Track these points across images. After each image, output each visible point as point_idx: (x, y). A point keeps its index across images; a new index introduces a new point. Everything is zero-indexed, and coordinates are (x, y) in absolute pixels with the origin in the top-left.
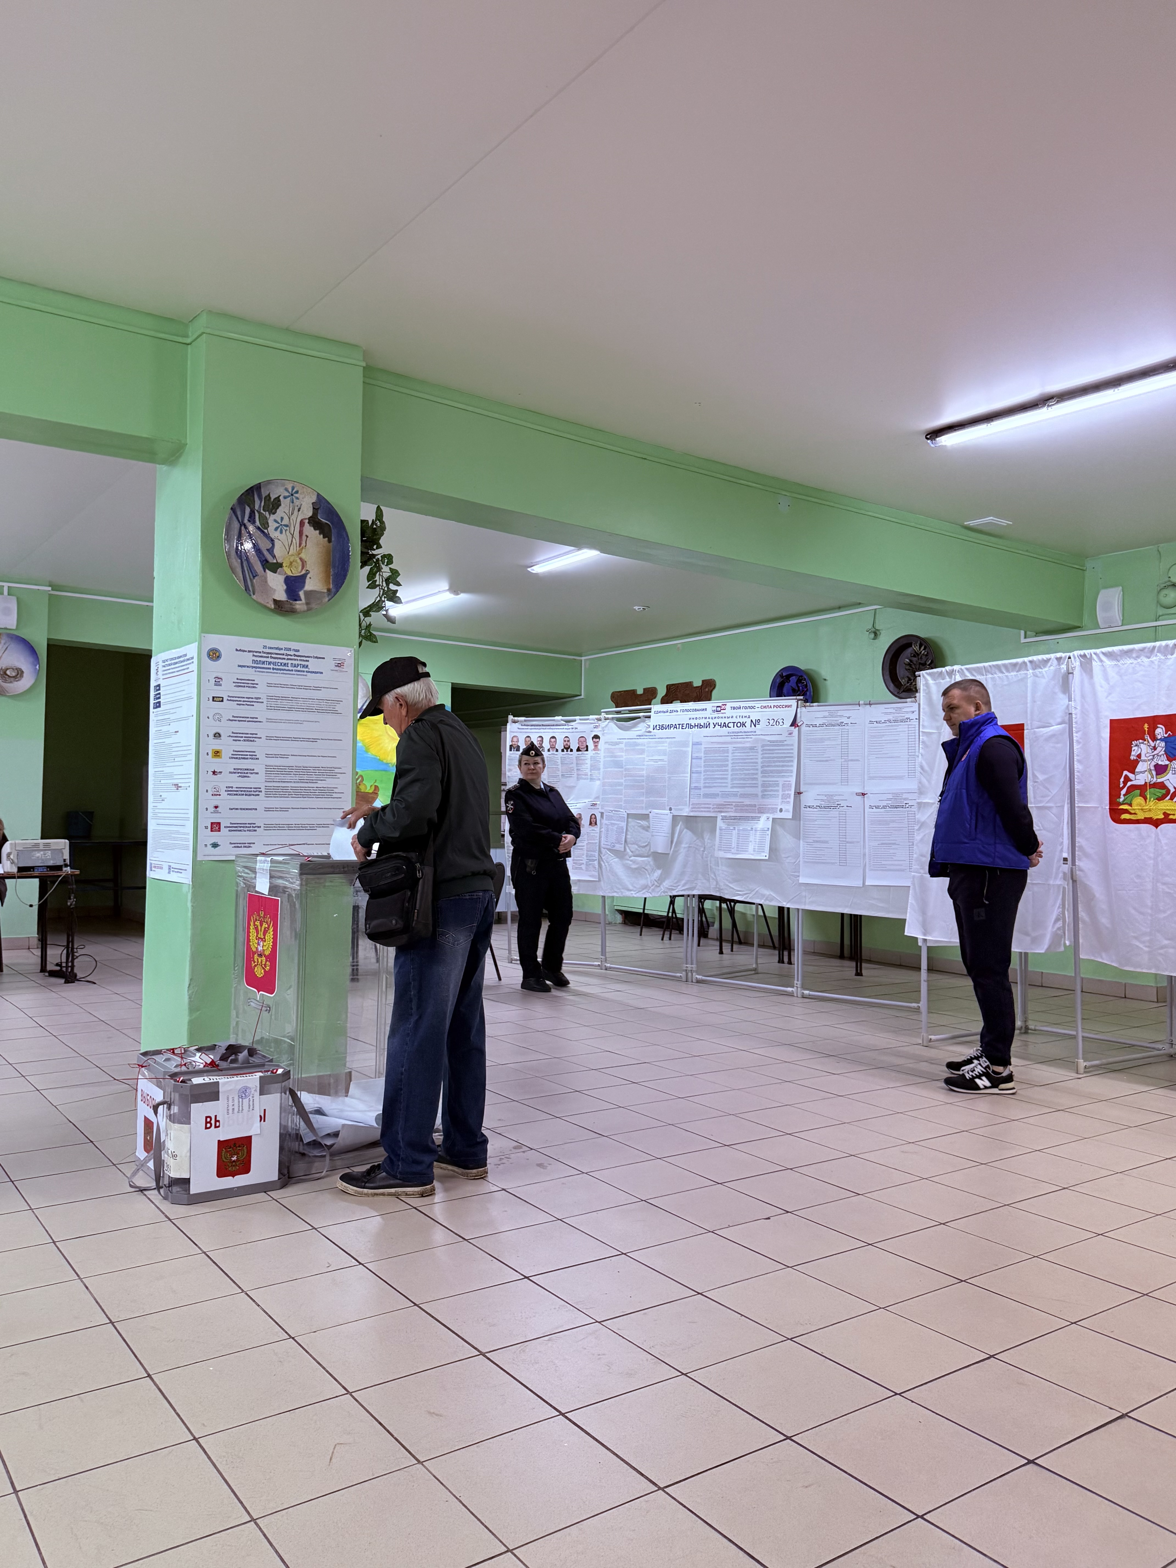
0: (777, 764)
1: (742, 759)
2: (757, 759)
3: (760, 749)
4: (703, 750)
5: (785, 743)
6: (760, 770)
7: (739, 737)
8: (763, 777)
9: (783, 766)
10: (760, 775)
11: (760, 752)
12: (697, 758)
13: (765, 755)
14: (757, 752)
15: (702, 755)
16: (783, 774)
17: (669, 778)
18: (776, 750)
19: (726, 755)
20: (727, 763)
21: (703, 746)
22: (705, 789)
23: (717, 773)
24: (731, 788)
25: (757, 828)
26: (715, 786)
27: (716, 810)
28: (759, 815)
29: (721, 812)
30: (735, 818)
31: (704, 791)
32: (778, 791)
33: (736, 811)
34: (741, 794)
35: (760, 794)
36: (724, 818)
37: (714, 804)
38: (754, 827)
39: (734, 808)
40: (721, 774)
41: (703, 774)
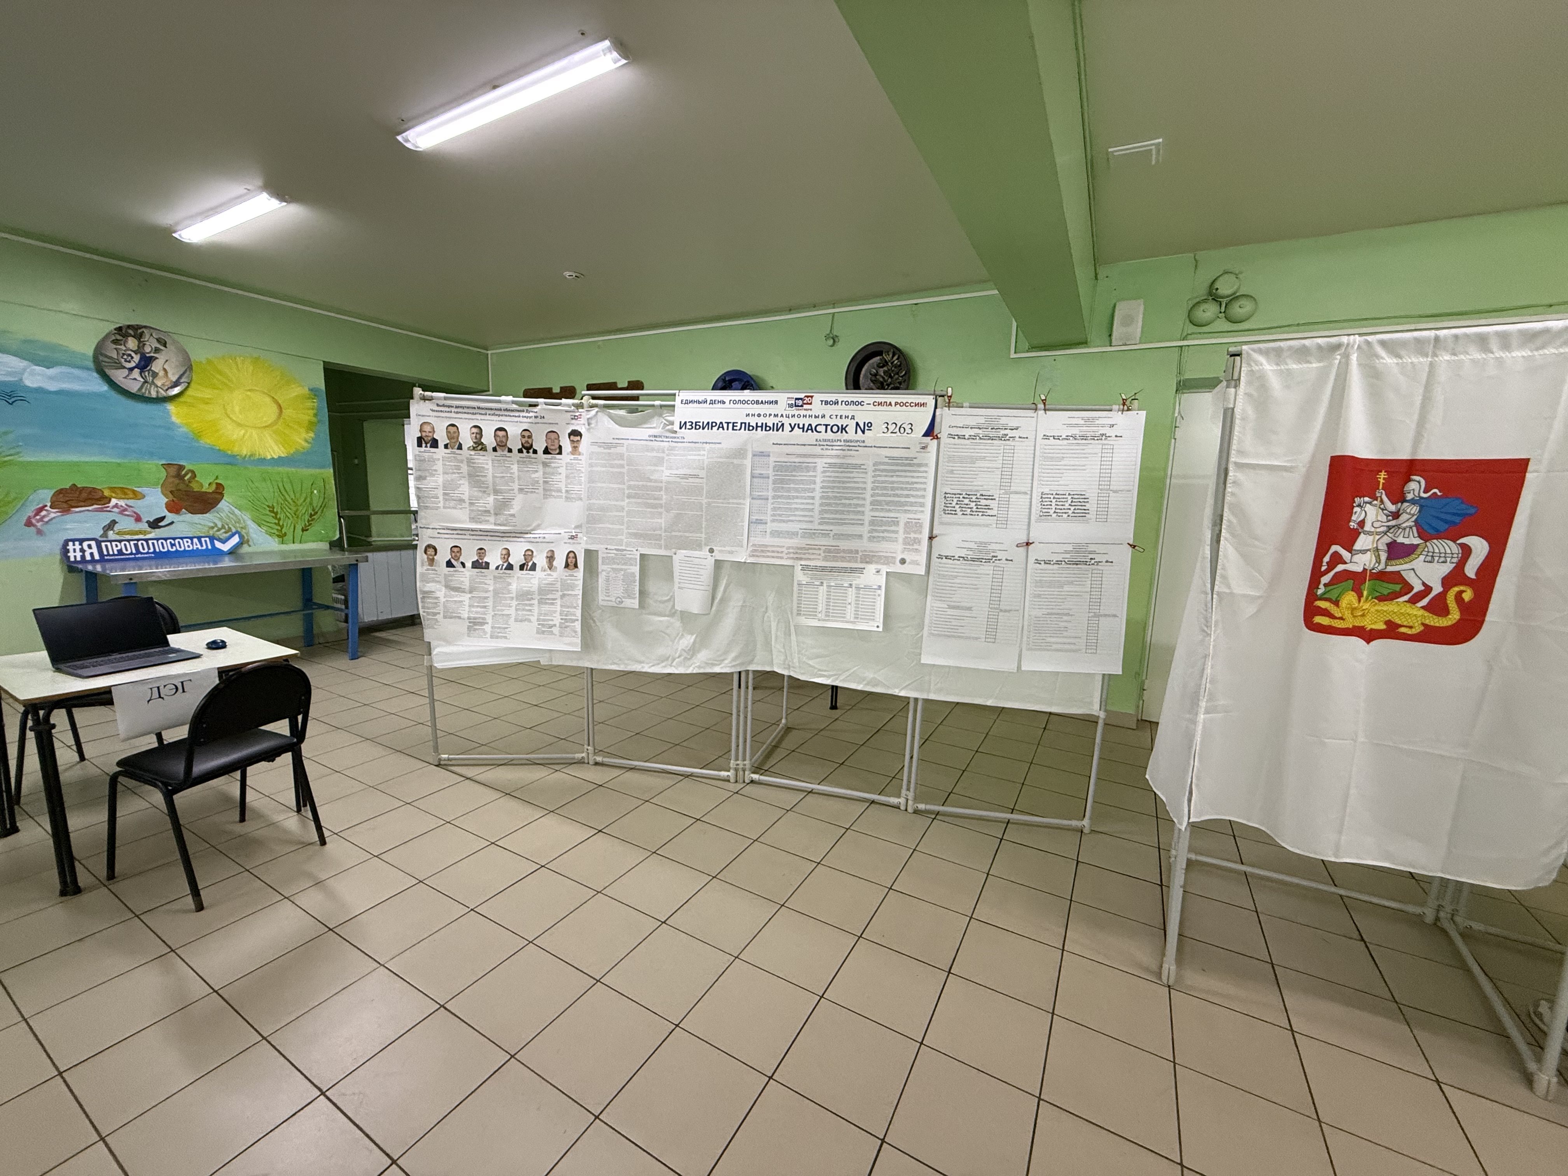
0: (897, 492)
2: (865, 483)
3: (870, 469)
4: (772, 464)
6: (869, 499)
7: (834, 448)
8: (872, 510)
9: (907, 496)
10: (868, 507)
11: (870, 473)
12: (761, 476)
13: (879, 478)
15: (770, 472)
16: (906, 508)
17: (709, 504)
20: (812, 486)
21: (772, 459)
22: (775, 524)
23: (796, 501)
24: (820, 524)
25: (859, 585)
26: (792, 521)
27: (792, 555)
28: (862, 566)
29: (801, 559)
30: (823, 569)
31: (771, 526)
32: (896, 532)
33: (826, 559)
34: (836, 534)
35: (866, 535)
36: (805, 568)
37: (788, 548)
38: (854, 583)
39: (823, 555)
40: (803, 503)
41: (771, 501)
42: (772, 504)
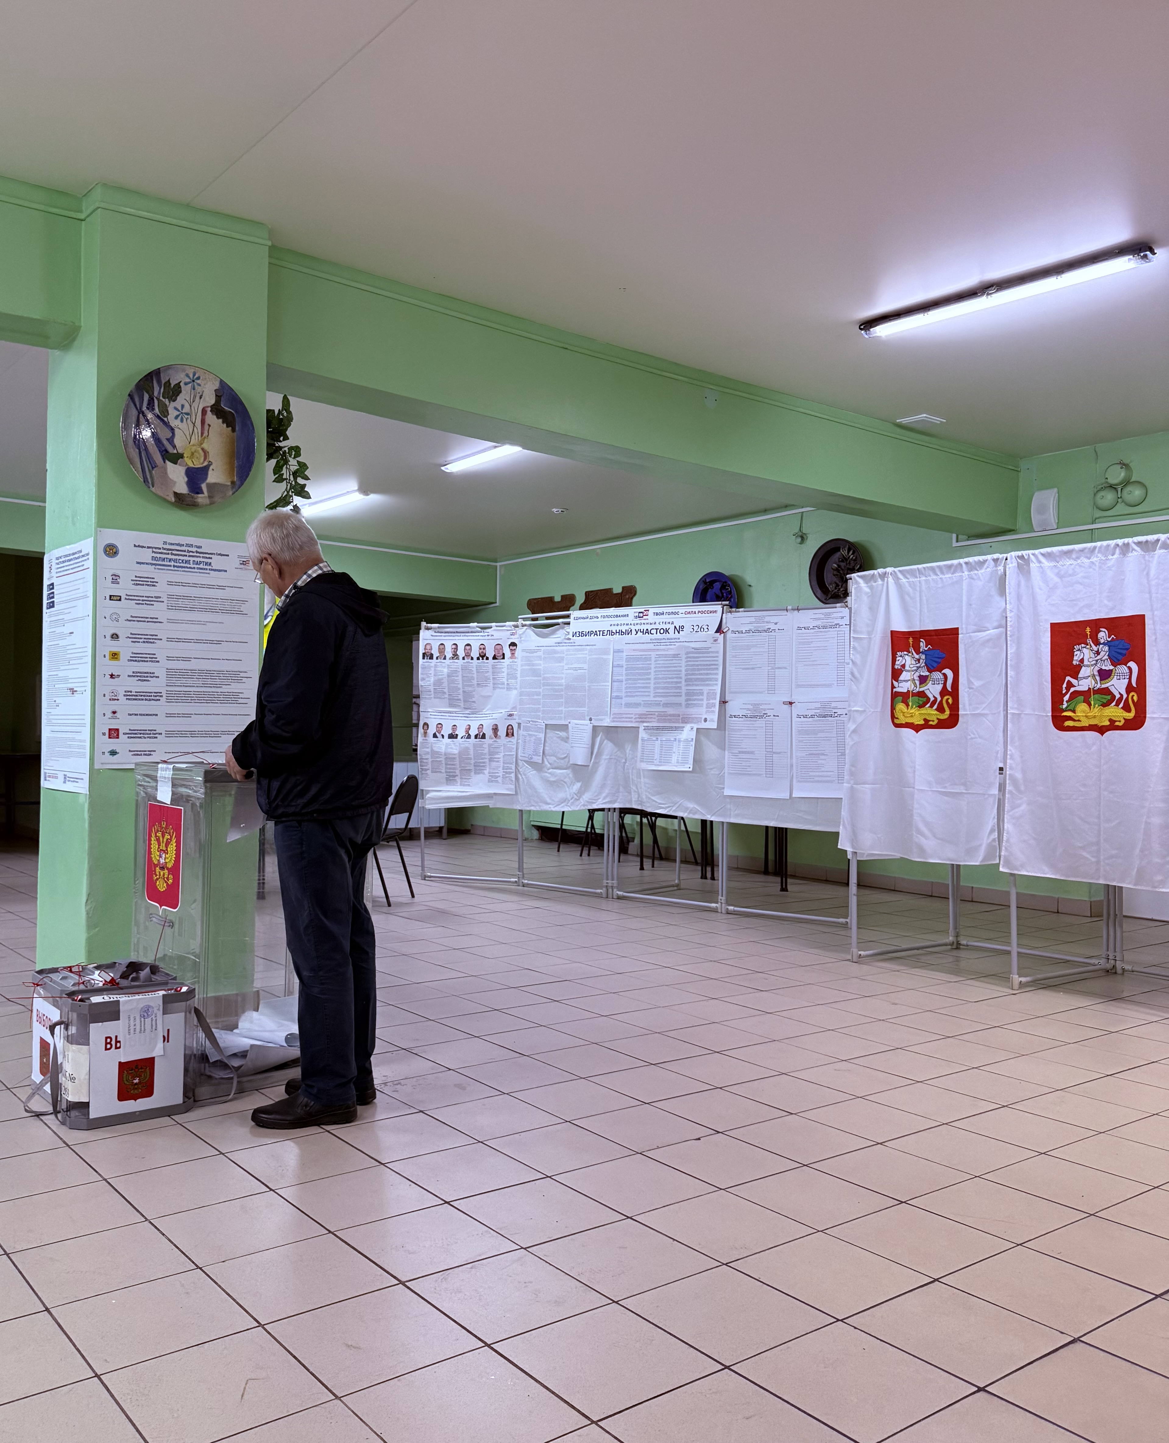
0: (701, 672)
1: (665, 667)
2: (681, 667)
3: (684, 656)
4: (625, 657)
5: (710, 650)
6: (684, 678)
7: (662, 644)
8: (687, 685)
9: (707, 674)
10: (683, 683)
11: (684, 660)
12: (619, 666)
13: (690, 663)
14: (681, 660)
15: (624, 663)
16: (707, 683)
17: (589, 687)
18: (700, 657)
19: (648, 662)
20: (649, 671)
21: (625, 654)
22: (627, 699)
23: (639, 681)
24: (654, 697)
25: (680, 739)
26: (637, 696)
27: (638, 720)
28: (681, 725)
29: (643, 722)
30: (658, 728)
31: (625, 700)
32: (702, 700)
33: (659, 721)
34: (664, 704)
35: (684, 703)
36: (646, 729)
37: (636, 714)
38: (677, 738)
39: (657, 718)
40: (644, 683)
41: (624, 682)
42: (626, 684)
